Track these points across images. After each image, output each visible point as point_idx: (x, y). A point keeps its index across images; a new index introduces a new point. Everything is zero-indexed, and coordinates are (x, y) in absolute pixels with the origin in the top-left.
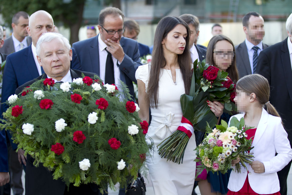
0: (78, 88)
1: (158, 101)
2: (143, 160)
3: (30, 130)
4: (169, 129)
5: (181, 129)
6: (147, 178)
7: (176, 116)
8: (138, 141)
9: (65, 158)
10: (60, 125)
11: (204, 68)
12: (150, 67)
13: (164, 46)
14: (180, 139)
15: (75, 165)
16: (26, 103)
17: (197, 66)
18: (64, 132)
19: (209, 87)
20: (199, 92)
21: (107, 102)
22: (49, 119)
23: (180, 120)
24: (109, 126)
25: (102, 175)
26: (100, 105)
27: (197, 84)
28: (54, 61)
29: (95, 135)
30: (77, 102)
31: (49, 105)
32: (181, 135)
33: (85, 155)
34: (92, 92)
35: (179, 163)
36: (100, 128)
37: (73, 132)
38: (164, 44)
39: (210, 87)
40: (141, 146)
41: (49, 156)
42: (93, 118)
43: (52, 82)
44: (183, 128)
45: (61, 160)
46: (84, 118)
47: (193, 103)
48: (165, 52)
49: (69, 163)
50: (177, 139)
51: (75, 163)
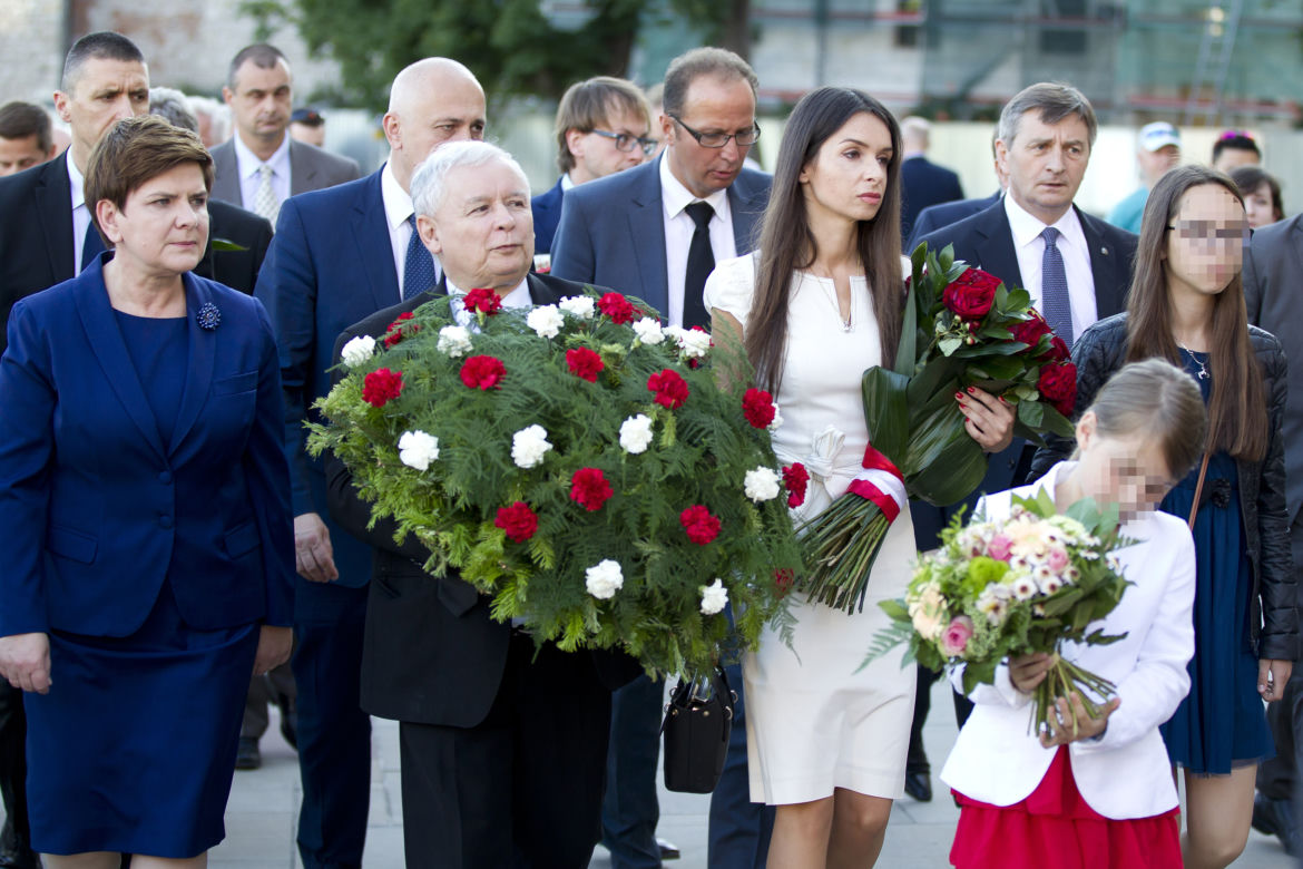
0: (585, 333)
1: (783, 382)
2: (784, 589)
3: (426, 455)
4: (824, 487)
5: (859, 491)
6: (792, 649)
7: (848, 441)
8: (772, 525)
9: (538, 552)
10: (530, 445)
11: (949, 276)
12: (758, 262)
13: (807, 189)
14: (858, 526)
15: (570, 577)
16: (409, 369)
17: (925, 268)
18: (542, 472)
19: (964, 342)
20: (930, 359)
21: (683, 383)
22: (492, 421)
23: (860, 457)
24: (686, 462)
25: (648, 624)
26: (661, 390)
27: (923, 333)
28: (501, 228)
29: (639, 490)
30: (585, 377)
31: (493, 377)
32: (861, 510)
33: (602, 550)
34: (632, 348)
35: (851, 612)
36: (653, 468)
37: (570, 472)
38: (809, 182)
39: (969, 340)
40: (779, 542)
41: (482, 545)
42: (635, 434)
43: (491, 303)
44: (870, 486)
45: (526, 561)
46: (607, 430)
47: (904, 400)
48: (814, 211)
49: (550, 571)
50: (848, 523)
51: (569, 572)
